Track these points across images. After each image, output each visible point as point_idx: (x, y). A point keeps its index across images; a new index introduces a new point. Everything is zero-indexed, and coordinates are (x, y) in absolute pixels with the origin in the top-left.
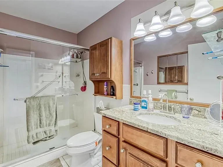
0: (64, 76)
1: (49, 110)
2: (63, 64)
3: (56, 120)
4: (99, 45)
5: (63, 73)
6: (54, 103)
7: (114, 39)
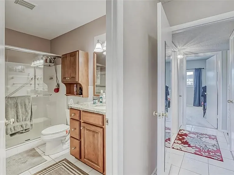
0: (37, 79)
1: (25, 108)
2: (35, 67)
3: (31, 116)
4: (69, 55)
5: (35, 76)
6: (29, 102)
7: (80, 52)
